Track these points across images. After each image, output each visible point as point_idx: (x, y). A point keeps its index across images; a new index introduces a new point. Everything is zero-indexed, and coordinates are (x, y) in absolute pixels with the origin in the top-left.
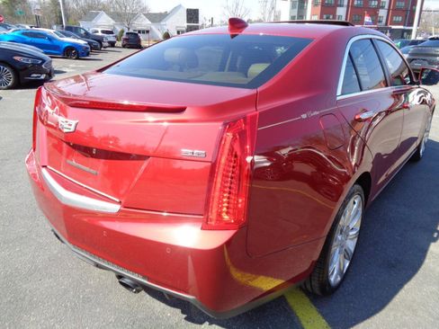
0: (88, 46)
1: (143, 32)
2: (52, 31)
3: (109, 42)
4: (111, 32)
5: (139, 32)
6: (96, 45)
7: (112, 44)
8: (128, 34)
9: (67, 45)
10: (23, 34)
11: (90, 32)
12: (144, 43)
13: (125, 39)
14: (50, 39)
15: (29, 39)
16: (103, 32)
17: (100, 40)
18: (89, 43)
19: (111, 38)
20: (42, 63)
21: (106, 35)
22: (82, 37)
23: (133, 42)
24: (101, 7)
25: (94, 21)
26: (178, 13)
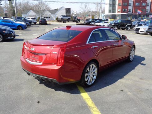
0: (26, 25)
1: (48, 18)
2: (12, 19)
3: (34, 23)
4: (35, 19)
5: (46, 18)
6: (29, 24)
7: (35, 23)
8: (41, 19)
9: (18, 25)
10: (2, 21)
11: (26, 19)
12: (48, 23)
13: (41, 21)
14: (12, 23)
15: (4, 23)
16: (32, 19)
17: (30, 22)
18: (26, 23)
19: (35, 21)
20: (12, 33)
21: (33, 20)
22: (23, 21)
23: (44, 22)
24: (30, 8)
25: (27, 14)
26: (62, 10)
